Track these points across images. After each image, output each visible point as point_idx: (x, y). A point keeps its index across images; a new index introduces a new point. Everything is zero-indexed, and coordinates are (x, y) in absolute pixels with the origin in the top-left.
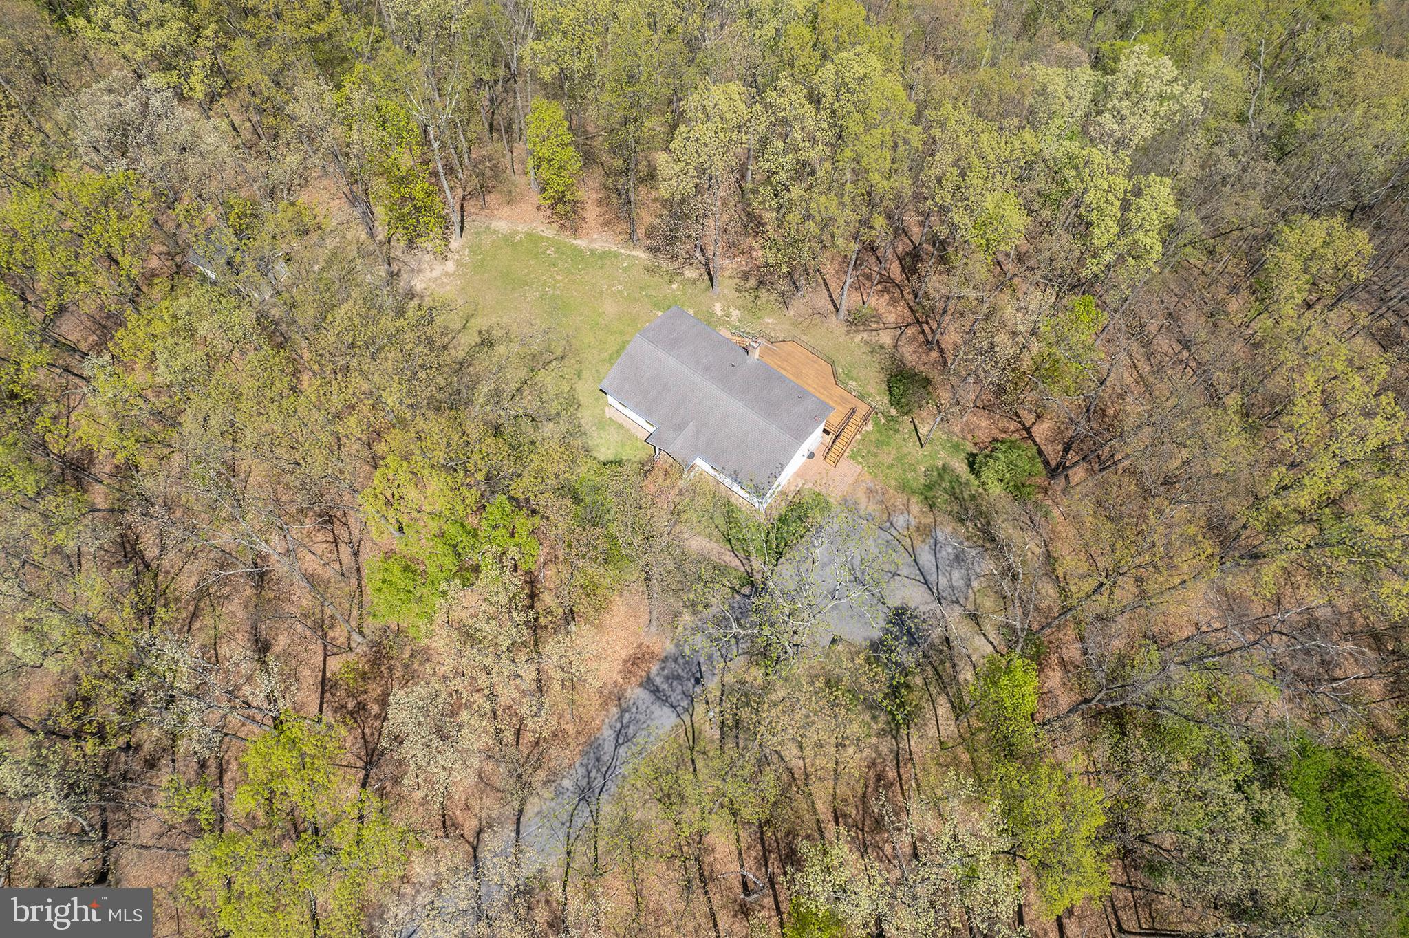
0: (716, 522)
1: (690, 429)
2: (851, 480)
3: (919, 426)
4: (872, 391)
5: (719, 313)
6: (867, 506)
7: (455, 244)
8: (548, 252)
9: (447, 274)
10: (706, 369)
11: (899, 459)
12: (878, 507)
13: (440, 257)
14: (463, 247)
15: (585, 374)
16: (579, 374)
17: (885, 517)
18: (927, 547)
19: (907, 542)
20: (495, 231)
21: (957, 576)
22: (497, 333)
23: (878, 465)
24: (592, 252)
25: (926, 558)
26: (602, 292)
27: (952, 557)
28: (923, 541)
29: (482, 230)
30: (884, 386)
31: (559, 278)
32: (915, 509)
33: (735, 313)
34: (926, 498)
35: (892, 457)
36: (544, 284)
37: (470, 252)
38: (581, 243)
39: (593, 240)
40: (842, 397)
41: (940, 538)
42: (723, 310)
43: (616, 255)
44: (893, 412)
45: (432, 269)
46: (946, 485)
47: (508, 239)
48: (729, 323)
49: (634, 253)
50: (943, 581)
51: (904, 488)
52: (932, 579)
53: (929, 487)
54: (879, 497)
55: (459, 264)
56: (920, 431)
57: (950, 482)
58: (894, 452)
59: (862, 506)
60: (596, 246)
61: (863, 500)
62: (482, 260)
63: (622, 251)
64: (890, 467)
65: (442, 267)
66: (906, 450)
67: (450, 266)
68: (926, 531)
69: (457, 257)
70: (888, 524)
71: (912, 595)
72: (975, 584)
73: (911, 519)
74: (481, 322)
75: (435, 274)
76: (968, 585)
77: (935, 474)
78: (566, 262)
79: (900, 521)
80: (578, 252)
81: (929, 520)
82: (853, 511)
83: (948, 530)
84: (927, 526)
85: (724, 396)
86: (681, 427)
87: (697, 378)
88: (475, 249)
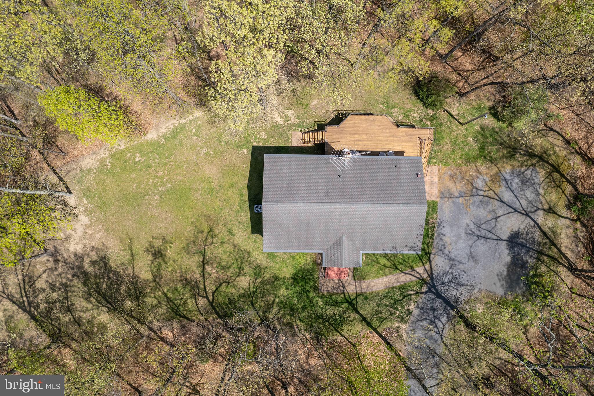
0: (382, 263)
1: (346, 242)
3: (450, 110)
4: (409, 106)
5: (281, 122)
6: (456, 188)
7: (72, 200)
8: (137, 159)
9: (87, 227)
10: (327, 194)
11: (454, 143)
12: (462, 184)
13: (70, 218)
14: (79, 199)
15: (235, 230)
16: (231, 233)
17: (470, 187)
18: (504, 188)
19: (491, 193)
20: (89, 171)
21: (529, 194)
22: (158, 243)
23: (445, 156)
24: (164, 136)
25: (507, 196)
26: (197, 165)
27: (520, 184)
28: (500, 186)
29: (79, 175)
30: (414, 97)
31: (160, 174)
32: (483, 169)
33: (290, 113)
34: (485, 157)
35: (450, 144)
36: (155, 187)
37: (87, 198)
38: (152, 136)
39: (157, 127)
40: (407, 135)
41: (508, 177)
42: (282, 118)
43: (181, 128)
44: (431, 112)
45: (75, 230)
46: (490, 140)
47: (102, 170)
48: (292, 125)
49: (191, 117)
50: (524, 202)
51: (469, 160)
52: (517, 206)
53: (482, 149)
54: (459, 177)
55: (88, 213)
56: (454, 113)
57: (491, 136)
58: (448, 141)
59: (454, 191)
60: (163, 130)
61: (450, 185)
62: (100, 198)
63: (182, 121)
64: (453, 152)
65: (79, 224)
66: (454, 134)
67: (84, 219)
68: (497, 178)
69: (82, 209)
70: (474, 190)
71: (512, 224)
72: (541, 191)
73: (485, 177)
74: (140, 246)
75: (80, 231)
76: (538, 194)
77: (480, 137)
78: (155, 159)
79: (479, 183)
80: (154, 145)
81: (495, 170)
82: (450, 196)
83: (508, 168)
84: (497, 174)
85: (354, 207)
86: (339, 244)
87: (327, 207)
88: (88, 194)
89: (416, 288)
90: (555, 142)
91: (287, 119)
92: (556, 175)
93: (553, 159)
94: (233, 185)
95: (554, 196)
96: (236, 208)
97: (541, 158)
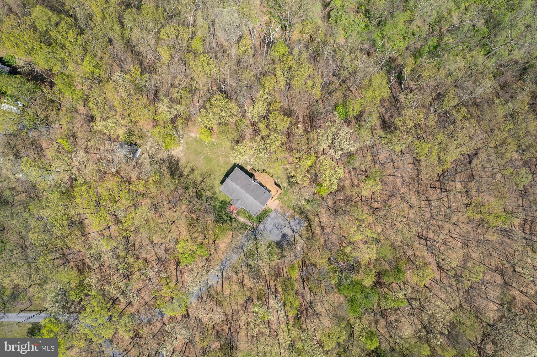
0: (246, 215)
1: (240, 201)
2: (277, 204)
6: (280, 211)
7: (182, 141)
8: (205, 143)
9: (181, 150)
10: (244, 187)
11: (288, 199)
12: (282, 211)
13: (178, 145)
14: (184, 142)
15: (216, 179)
16: (215, 179)
17: (284, 213)
19: (288, 219)
20: (192, 137)
21: (298, 227)
22: (194, 168)
23: (284, 201)
24: (216, 143)
25: (292, 223)
26: (219, 156)
27: (297, 223)
28: (292, 219)
29: (188, 136)
31: (208, 151)
32: (291, 211)
34: (293, 209)
36: (205, 154)
40: (275, 188)
41: (296, 218)
44: (289, 187)
47: (195, 139)
49: (227, 143)
50: (295, 228)
51: (289, 206)
52: (293, 228)
53: (294, 206)
54: (283, 209)
55: (183, 147)
58: (287, 197)
59: (279, 211)
61: (279, 209)
62: (189, 146)
64: (286, 201)
65: (179, 148)
66: (290, 197)
67: (181, 148)
68: (292, 217)
69: (183, 145)
70: (284, 215)
71: (287, 231)
72: (302, 229)
73: (290, 214)
74: (190, 165)
75: (178, 150)
76: (300, 229)
78: (210, 146)
79: (287, 214)
80: (212, 143)
82: (277, 212)
83: (297, 216)
84: (293, 215)
85: (247, 194)
86: (238, 200)
87: (241, 190)
88: (187, 143)
89: (250, 228)
90: (316, 219)
91: (250, 161)
92: (309, 227)
93: (312, 223)
94: (224, 168)
95: (305, 233)
96: (221, 174)
97: (308, 220)
